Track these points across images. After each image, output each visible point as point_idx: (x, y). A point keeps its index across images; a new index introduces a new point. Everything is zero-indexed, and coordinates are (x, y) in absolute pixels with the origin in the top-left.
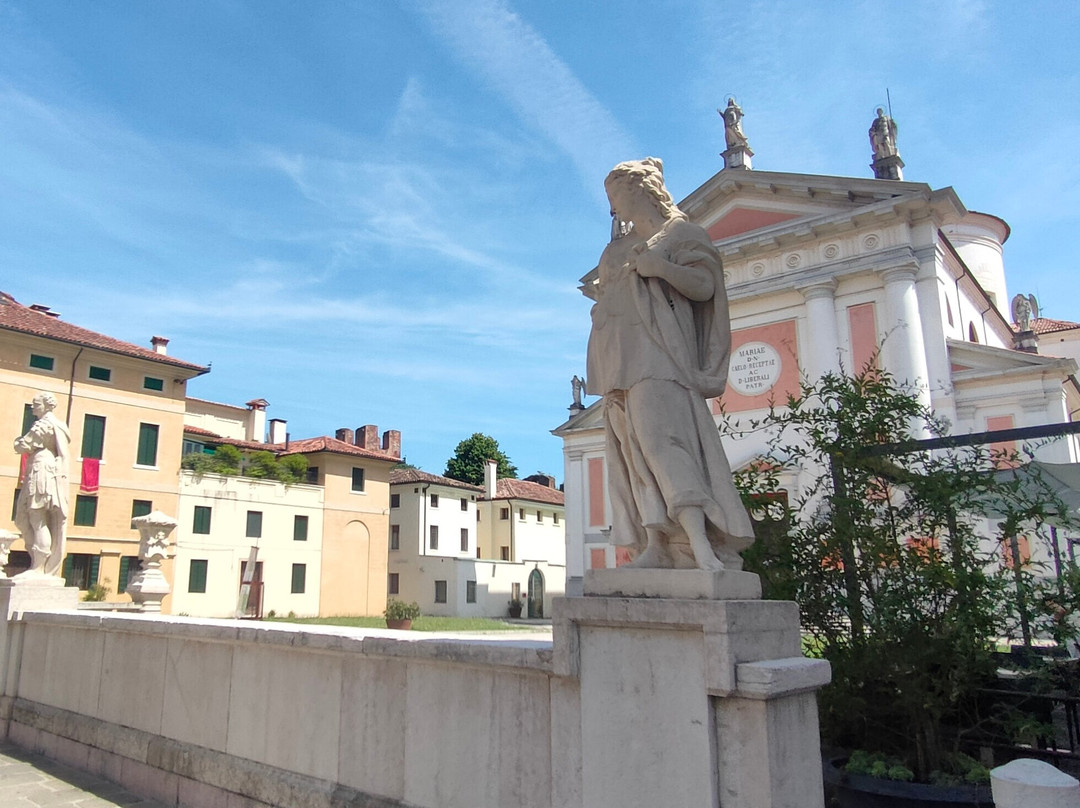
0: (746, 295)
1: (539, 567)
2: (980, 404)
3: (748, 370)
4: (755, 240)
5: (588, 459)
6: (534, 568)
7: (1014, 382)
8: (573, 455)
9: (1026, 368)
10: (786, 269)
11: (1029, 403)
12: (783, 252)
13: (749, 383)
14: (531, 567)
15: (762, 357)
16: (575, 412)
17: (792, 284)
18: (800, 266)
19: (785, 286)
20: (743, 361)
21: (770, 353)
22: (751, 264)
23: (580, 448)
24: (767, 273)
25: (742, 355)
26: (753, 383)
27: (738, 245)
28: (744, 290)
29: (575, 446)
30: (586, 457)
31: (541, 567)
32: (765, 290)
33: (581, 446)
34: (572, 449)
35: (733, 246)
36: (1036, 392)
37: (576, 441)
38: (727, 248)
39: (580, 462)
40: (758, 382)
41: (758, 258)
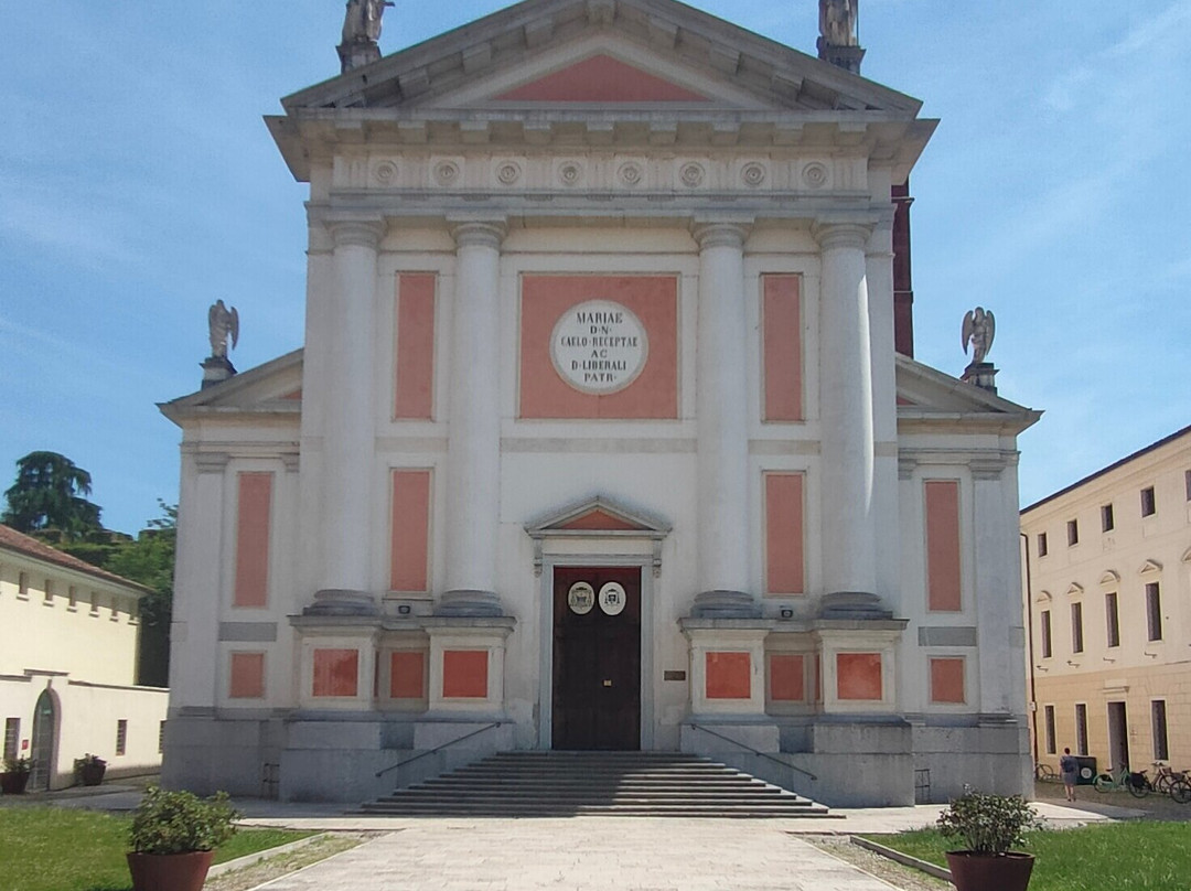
0: (605, 213)
1: (54, 686)
2: (923, 458)
3: (590, 347)
4: (645, 118)
5: (242, 475)
6: (45, 687)
7: (967, 433)
8: (200, 459)
9: (983, 415)
10: (679, 185)
11: (982, 465)
12: (678, 153)
13: (591, 372)
14: (39, 684)
15: (616, 330)
16: (216, 374)
17: (687, 213)
18: (700, 187)
19: (671, 213)
20: (583, 330)
21: (630, 326)
22: (620, 160)
23: (224, 449)
24: (646, 183)
25: (582, 319)
26: (598, 372)
27: (614, 118)
28: (607, 204)
29: (209, 444)
30: (234, 468)
31: (59, 685)
32: (638, 213)
33: (226, 444)
34: (202, 449)
35: (606, 118)
36: (992, 451)
37: (214, 433)
38: (593, 118)
39: (219, 477)
40: (606, 372)
41: (634, 154)
